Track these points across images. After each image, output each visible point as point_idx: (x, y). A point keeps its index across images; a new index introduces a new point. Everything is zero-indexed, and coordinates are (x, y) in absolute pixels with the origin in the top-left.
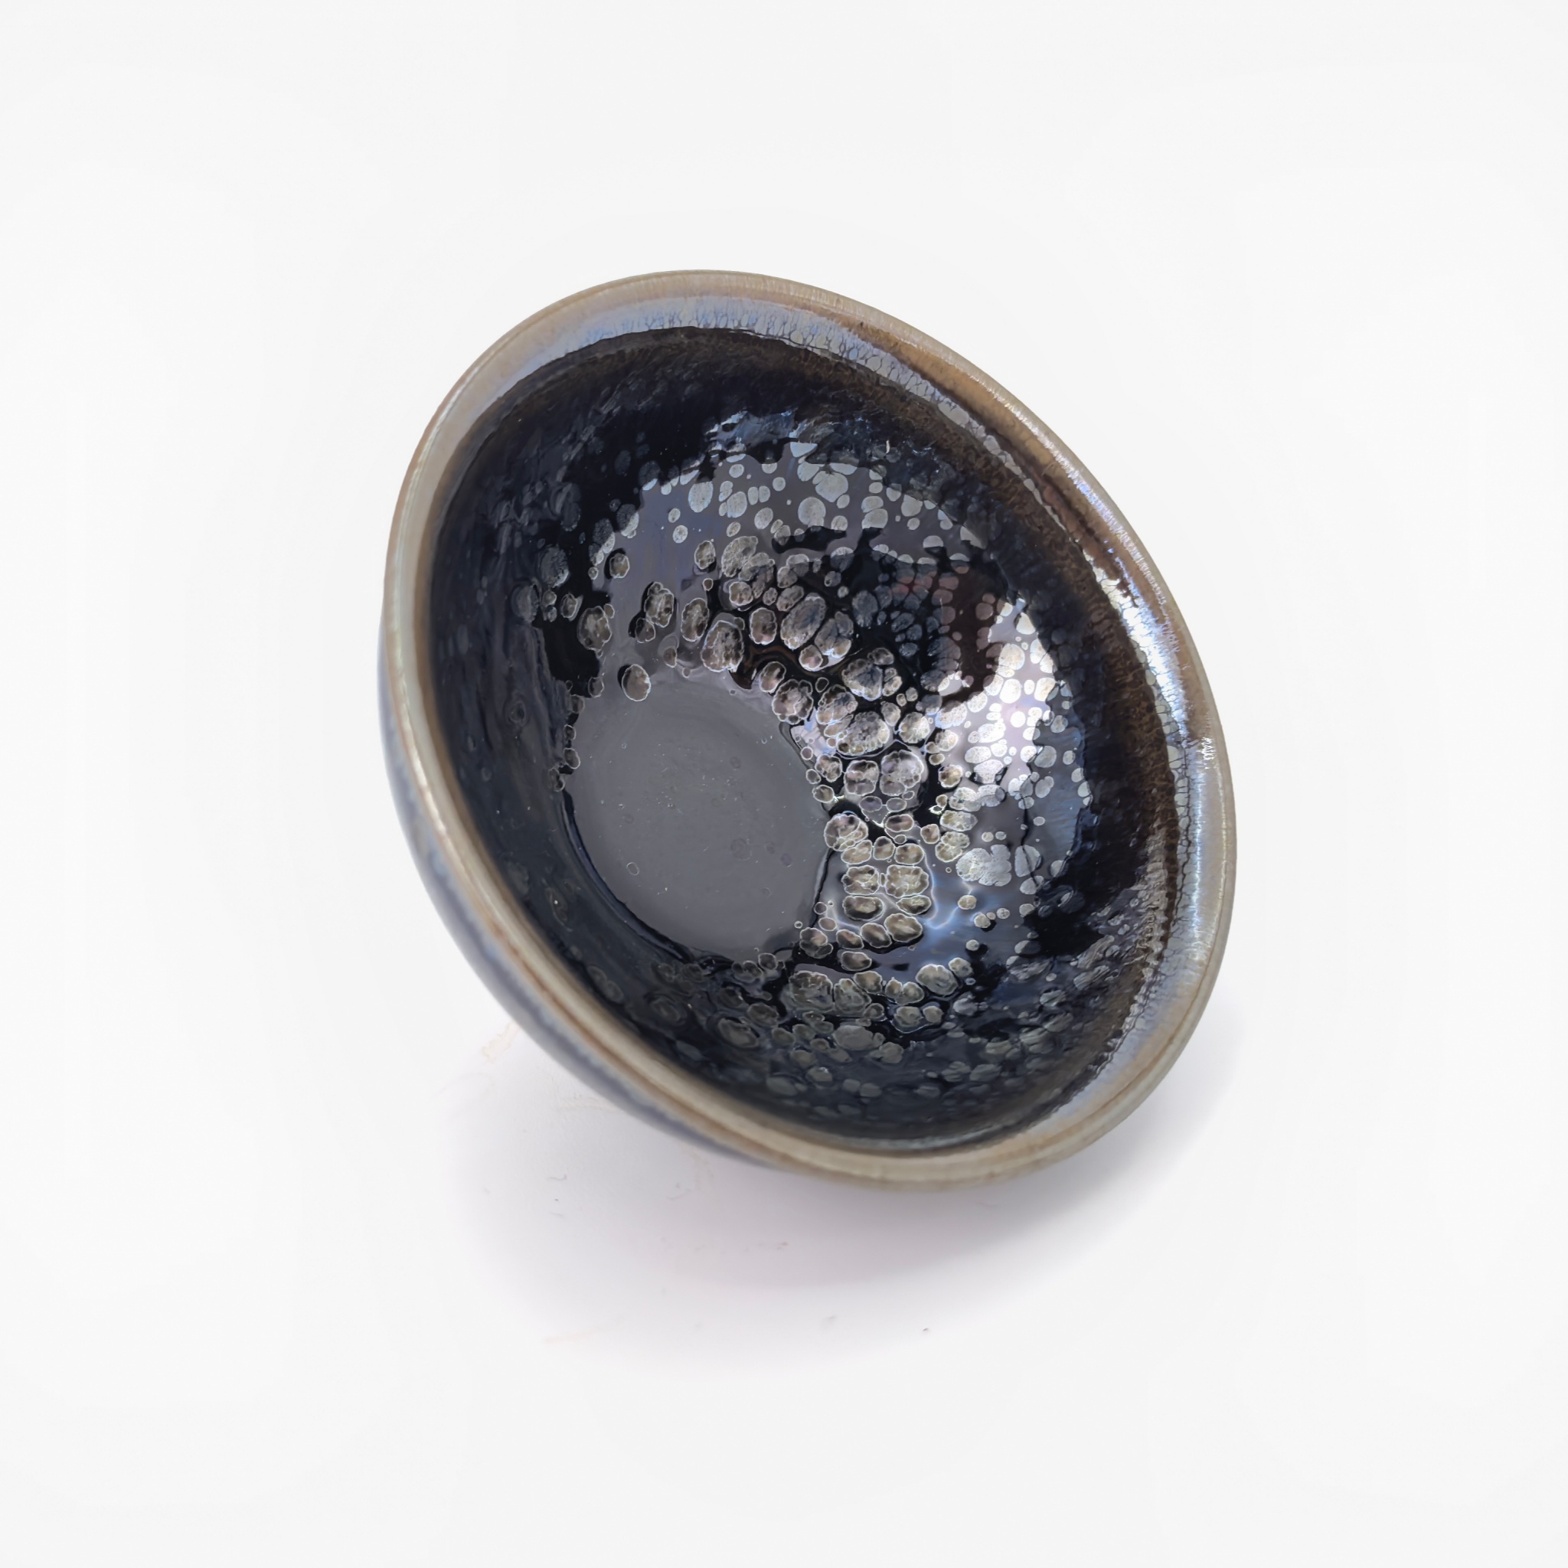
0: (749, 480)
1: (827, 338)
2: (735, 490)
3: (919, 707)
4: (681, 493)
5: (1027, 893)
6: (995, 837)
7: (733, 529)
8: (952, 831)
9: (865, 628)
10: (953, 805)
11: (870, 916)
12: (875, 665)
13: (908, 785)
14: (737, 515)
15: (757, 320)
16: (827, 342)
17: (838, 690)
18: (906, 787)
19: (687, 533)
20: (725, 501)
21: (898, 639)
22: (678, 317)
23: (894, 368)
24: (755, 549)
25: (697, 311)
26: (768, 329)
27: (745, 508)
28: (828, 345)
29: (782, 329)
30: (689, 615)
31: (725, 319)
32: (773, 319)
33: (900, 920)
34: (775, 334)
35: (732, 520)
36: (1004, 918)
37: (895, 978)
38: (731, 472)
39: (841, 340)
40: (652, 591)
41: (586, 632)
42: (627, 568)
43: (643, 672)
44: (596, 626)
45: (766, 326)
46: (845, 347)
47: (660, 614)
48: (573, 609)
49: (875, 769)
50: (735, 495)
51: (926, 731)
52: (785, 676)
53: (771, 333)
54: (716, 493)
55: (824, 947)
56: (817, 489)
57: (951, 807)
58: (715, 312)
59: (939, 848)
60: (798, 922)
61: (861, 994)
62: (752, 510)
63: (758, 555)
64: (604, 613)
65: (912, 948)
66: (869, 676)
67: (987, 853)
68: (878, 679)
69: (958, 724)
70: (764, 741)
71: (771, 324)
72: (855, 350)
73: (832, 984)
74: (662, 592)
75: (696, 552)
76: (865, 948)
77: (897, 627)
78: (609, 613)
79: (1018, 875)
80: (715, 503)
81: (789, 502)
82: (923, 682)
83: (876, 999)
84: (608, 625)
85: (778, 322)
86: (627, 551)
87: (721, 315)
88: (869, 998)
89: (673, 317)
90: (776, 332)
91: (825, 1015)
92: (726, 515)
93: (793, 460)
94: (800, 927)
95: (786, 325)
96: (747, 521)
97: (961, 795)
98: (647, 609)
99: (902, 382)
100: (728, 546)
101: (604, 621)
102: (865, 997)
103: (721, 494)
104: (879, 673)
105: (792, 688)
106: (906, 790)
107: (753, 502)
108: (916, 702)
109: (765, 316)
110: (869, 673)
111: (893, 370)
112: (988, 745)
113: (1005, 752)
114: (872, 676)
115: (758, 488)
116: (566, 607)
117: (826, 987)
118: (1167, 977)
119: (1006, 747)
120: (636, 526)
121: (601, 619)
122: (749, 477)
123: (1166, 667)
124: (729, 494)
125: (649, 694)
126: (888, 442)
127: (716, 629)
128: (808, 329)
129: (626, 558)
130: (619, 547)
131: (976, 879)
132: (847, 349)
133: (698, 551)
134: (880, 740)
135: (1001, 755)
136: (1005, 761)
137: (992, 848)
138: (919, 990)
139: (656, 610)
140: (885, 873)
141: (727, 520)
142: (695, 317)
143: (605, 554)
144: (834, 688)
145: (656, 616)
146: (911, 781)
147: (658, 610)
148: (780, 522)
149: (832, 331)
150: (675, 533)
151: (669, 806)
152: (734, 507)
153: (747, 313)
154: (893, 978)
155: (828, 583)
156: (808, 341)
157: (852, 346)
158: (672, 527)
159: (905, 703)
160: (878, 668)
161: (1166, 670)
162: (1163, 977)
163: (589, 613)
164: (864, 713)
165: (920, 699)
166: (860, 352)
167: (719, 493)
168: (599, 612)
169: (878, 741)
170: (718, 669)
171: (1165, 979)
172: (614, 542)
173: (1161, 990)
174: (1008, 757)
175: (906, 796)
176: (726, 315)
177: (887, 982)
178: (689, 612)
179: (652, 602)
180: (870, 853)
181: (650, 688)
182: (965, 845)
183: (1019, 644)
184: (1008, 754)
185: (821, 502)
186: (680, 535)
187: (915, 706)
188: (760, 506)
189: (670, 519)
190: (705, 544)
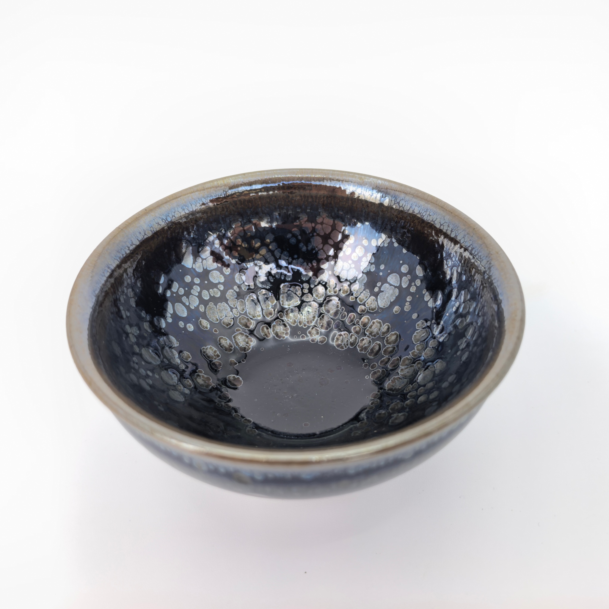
0: (188, 290)
1: (156, 223)
2: (188, 297)
3: (312, 286)
4: (175, 316)
5: (407, 286)
6: (378, 287)
7: (202, 309)
8: (366, 301)
9: (271, 287)
10: (356, 296)
11: (380, 349)
12: (287, 292)
13: (339, 308)
14: (198, 303)
15: (131, 241)
16: (158, 224)
17: (287, 311)
18: (339, 309)
19: (191, 325)
20: (189, 304)
21: (283, 278)
22: (109, 265)
23: (184, 209)
24: (215, 306)
25: (112, 257)
26: (138, 239)
27: (197, 299)
28: (159, 224)
29: (141, 235)
30: (222, 346)
31: (122, 250)
32: (135, 235)
33: (388, 339)
34: (141, 239)
35: (198, 306)
36: (411, 299)
37: (411, 351)
38: (180, 294)
39: (160, 219)
40: (204, 352)
41: (202, 385)
42: (189, 355)
43: (232, 376)
44: (203, 380)
45: (136, 239)
46: (164, 220)
47: (215, 356)
48: (190, 383)
49: (325, 316)
50: (190, 298)
51: (323, 289)
52: (269, 327)
53: (139, 240)
54: (184, 304)
55: (382, 373)
56: (208, 269)
57: (357, 296)
58: (118, 252)
59: (369, 309)
60: (366, 377)
61: (409, 367)
62: (200, 296)
63: (218, 306)
64: (200, 374)
65: (402, 339)
66: (289, 297)
67: (382, 293)
68: (293, 295)
69: (328, 276)
70: (288, 349)
71: (137, 237)
72: (168, 217)
73: (399, 376)
74: (207, 349)
75: (201, 327)
76: (391, 357)
77: (278, 276)
78: (201, 372)
79: (398, 285)
80: (188, 308)
81: (206, 282)
82: (304, 279)
83: (414, 363)
84: (205, 376)
85: (138, 234)
86: (182, 349)
87: (120, 250)
88: (412, 365)
89: (108, 266)
90: (141, 238)
91: (409, 384)
92: (195, 307)
93: (192, 269)
94: (368, 378)
95: (141, 233)
96: (202, 301)
97: (355, 290)
98: (209, 358)
99: (191, 210)
100: (207, 315)
101: (203, 377)
102: (411, 366)
103: (186, 303)
104: (290, 293)
105: (275, 327)
106: (340, 309)
107: (197, 294)
108: (310, 286)
109: (132, 237)
110: (288, 296)
111: (185, 210)
112: (342, 270)
113: (349, 265)
114: (290, 296)
115: (193, 289)
116: (188, 385)
117: (398, 379)
118: (472, 245)
119: (347, 264)
120: (175, 340)
121: (201, 376)
122: (187, 289)
123: (355, 186)
124: (188, 300)
125: (242, 379)
126: (209, 232)
127: (235, 340)
128: (148, 227)
129: (185, 352)
130: (179, 351)
131: (390, 302)
132: (165, 219)
133: (201, 326)
134: (316, 308)
135: (349, 267)
136: (352, 267)
137: (382, 290)
138: (421, 345)
139: (212, 356)
140: (367, 334)
141: (197, 308)
142: (114, 259)
143: (178, 358)
144: (285, 312)
145: (215, 357)
146: (338, 305)
147: (213, 355)
148: (211, 290)
149: (155, 220)
150: (189, 329)
151: (290, 398)
152: (194, 302)
153: (126, 242)
154: (410, 352)
155: (245, 289)
156: (152, 230)
157: (165, 217)
158: (185, 328)
159: (308, 290)
160: (288, 292)
161: (356, 187)
162: (471, 246)
163: (196, 379)
164: (302, 307)
165: (310, 284)
166: (170, 216)
167: (185, 303)
168: (198, 375)
169: (315, 308)
170: (250, 349)
171: (472, 246)
172: (176, 352)
173: (476, 249)
174: (351, 265)
175: (342, 311)
176: (122, 249)
177: (410, 355)
178: (221, 345)
179: (208, 355)
180: (356, 336)
181: (240, 378)
182: (374, 299)
183: (313, 236)
184: (350, 265)
185: (214, 271)
186: (191, 327)
187: (311, 287)
188: (200, 293)
189: (182, 327)
190: (200, 322)
